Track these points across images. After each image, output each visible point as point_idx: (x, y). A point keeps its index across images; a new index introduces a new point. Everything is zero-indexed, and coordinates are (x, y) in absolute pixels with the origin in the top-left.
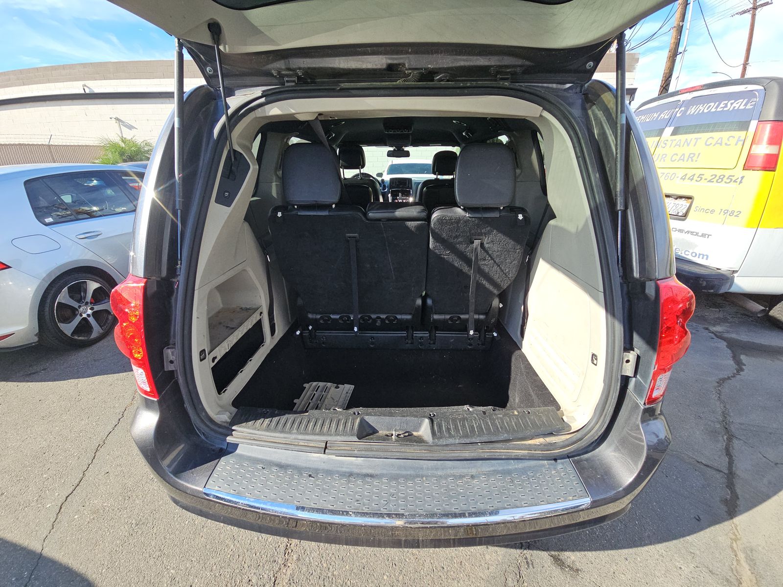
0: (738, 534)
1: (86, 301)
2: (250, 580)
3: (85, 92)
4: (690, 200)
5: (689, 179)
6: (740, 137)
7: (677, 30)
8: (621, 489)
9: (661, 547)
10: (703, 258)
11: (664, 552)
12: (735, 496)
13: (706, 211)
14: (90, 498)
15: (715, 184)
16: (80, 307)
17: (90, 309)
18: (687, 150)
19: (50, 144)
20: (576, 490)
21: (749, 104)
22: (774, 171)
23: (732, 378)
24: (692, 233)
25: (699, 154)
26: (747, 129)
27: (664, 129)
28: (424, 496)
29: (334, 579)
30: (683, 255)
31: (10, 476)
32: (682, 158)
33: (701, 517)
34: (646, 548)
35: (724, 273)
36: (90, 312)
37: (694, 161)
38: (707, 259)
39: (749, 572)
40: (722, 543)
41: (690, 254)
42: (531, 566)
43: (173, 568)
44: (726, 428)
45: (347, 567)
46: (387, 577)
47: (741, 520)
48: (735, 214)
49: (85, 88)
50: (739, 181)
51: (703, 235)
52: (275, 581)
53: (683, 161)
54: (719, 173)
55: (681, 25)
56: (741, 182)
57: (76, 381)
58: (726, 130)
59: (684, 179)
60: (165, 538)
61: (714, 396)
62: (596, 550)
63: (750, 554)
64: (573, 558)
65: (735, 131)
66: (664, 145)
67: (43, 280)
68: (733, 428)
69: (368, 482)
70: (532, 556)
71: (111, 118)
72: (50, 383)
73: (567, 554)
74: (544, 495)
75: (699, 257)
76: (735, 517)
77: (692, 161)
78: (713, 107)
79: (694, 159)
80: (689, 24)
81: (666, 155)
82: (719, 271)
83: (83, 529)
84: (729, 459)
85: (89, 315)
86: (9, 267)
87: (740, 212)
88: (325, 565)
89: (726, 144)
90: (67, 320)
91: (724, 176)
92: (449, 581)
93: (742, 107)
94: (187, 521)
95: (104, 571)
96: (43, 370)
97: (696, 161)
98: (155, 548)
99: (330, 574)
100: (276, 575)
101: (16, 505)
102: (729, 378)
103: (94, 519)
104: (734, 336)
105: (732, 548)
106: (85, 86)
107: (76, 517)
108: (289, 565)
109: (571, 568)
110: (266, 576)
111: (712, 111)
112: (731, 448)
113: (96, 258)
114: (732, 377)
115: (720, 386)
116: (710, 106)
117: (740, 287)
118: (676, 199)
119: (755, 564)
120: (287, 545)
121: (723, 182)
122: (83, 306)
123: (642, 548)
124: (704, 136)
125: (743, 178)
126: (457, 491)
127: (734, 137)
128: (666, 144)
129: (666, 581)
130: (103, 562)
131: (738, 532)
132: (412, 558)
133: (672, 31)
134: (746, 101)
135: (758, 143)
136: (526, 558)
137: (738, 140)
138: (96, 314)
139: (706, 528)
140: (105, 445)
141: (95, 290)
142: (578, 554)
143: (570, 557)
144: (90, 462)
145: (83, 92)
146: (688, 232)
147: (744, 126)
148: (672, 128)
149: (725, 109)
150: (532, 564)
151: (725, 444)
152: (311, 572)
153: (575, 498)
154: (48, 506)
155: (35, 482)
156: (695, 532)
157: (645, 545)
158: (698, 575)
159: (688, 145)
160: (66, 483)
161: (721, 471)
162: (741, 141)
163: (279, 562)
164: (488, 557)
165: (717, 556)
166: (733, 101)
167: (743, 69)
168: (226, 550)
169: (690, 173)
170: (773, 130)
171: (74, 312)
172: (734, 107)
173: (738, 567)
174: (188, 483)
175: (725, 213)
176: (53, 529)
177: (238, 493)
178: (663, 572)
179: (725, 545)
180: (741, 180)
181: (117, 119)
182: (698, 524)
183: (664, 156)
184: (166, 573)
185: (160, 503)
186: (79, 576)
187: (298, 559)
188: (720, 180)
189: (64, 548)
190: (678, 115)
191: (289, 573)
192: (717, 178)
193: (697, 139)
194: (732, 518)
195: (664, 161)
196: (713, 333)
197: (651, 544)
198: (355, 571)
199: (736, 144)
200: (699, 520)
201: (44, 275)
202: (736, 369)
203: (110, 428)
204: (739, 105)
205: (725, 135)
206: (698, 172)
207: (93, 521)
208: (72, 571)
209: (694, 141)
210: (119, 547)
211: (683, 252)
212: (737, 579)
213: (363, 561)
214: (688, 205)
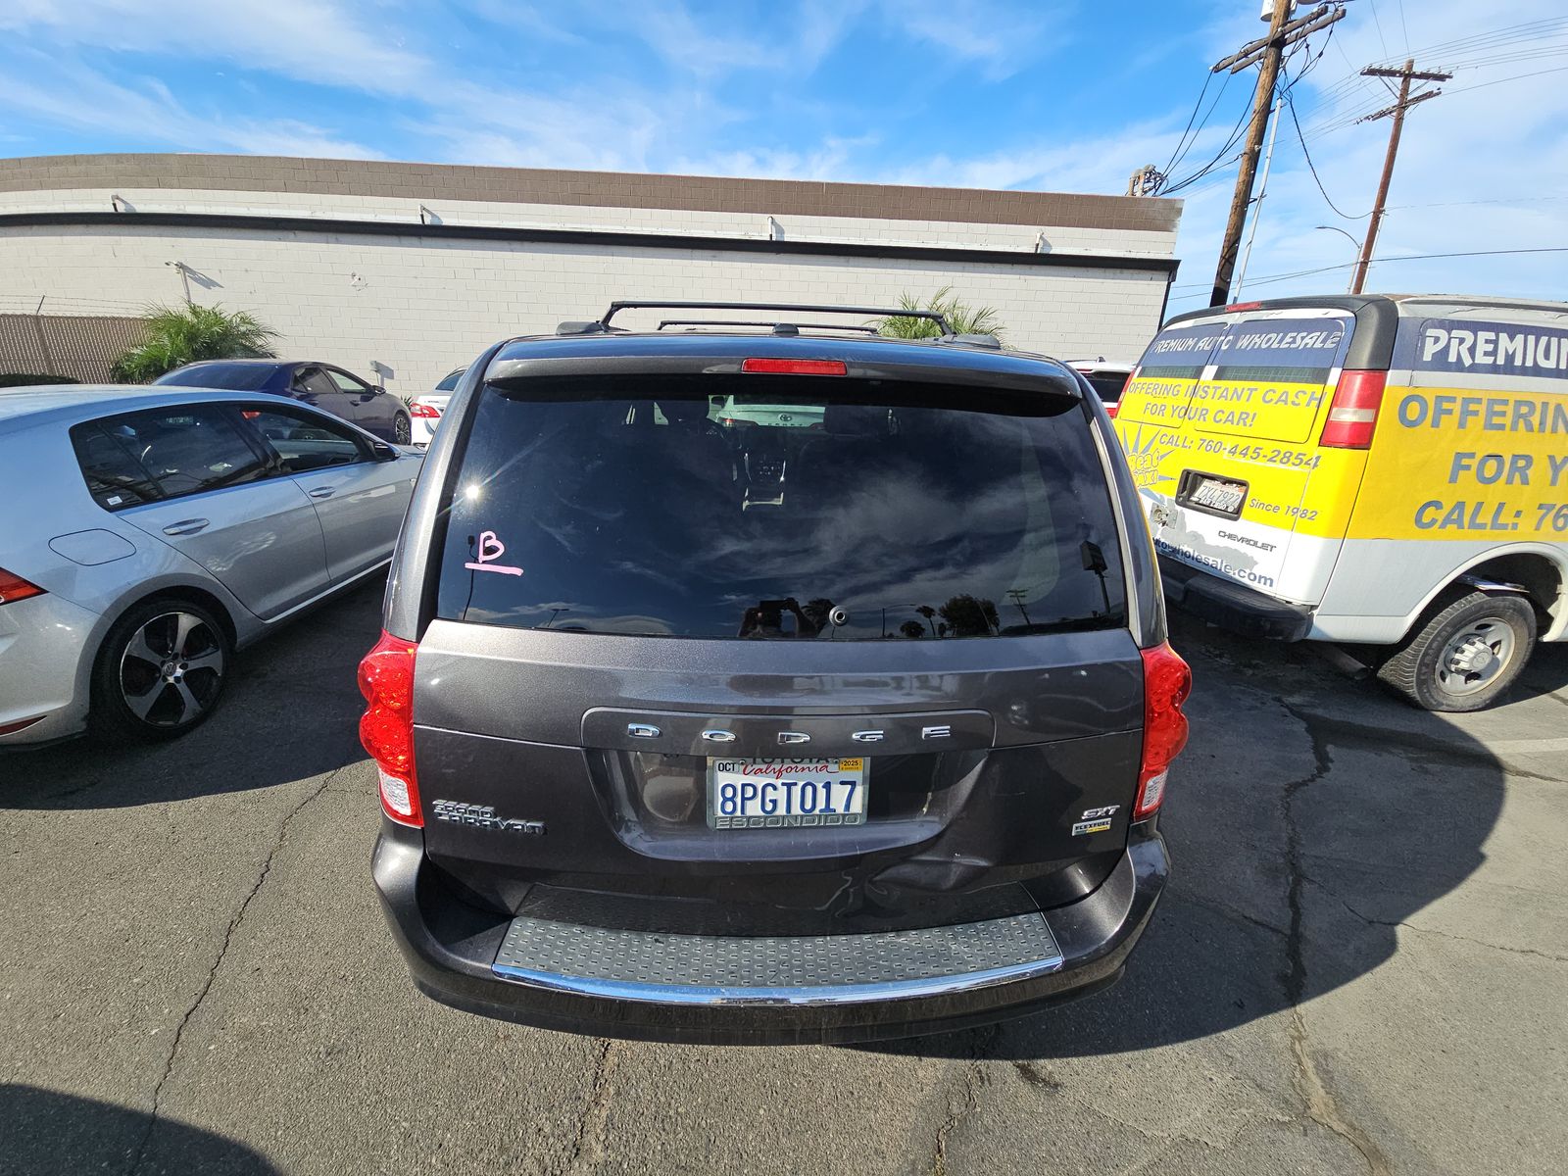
0: (1302, 1030)
1: (175, 651)
2: (540, 1130)
3: (116, 209)
4: (1244, 488)
5: (1241, 453)
6: (1313, 393)
7: (1250, 159)
8: (1104, 942)
9: (1181, 1048)
10: (1265, 584)
11: (1186, 1055)
12: (1300, 971)
13: (1266, 507)
14: (232, 1014)
15: (1278, 465)
16: (163, 663)
17: (180, 667)
18: (1237, 407)
19: (39, 314)
20: (1043, 946)
21: (1329, 341)
22: (1368, 449)
23: (1310, 784)
24: (1248, 541)
25: (1255, 415)
26: (1325, 382)
27: (1203, 367)
28: (829, 963)
29: (679, 1118)
30: (1237, 577)
31: (67, 984)
32: (1230, 418)
33: (1246, 1002)
34: (1159, 1050)
35: (1295, 608)
36: (179, 672)
37: (1248, 424)
38: (1271, 585)
39: (1322, 1090)
40: (1277, 1043)
41: (1246, 575)
42: (986, 1083)
43: (406, 1120)
44: (1293, 864)
45: (699, 1100)
46: (765, 1110)
47: (1308, 1008)
48: (1309, 515)
49: (117, 201)
50: (1312, 462)
51: (1264, 546)
52: (583, 1128)
53: (1232, 423)
54: (1284, 448)
55: (1256, 149)
56: (1315, 465)
57: (162, 805)
58: (1294, 381)
59: (1234, 453)
60: (382, 1072)
61: (1279, 812)
62: (1084, 1054)
63: (1324, 1063)
64: (1050, 1068)
65: (1306, 382)
66: (1204, 395)
67: (105, 614)
68: (1304, 864)
69: (746, 947)
70: (988, 1067)
71: (167, 264)
72: (111, 811)
73: (1041, 1062)
74: (999, 954)
75: (1259, 582)
76: (1299, 1003)
77: (1245, 425)
78: (1274, 341)
79: (1248, 421)
80: (1270, 148)
81: (1207, 411)
82: (1290, 605)
83: (230, 1066)
84: (1294, 913)
85: (177, 679)
86: (43, 591)
87: (1316, 513)
88: (663, 1099)
89: (1293, 403)
90: (139, 689)
91: (1291, 454)
92: (862, 1111)
93: (1318, 345)
94: (419, 1044)
95: (279, 1133)
96: (88, 786)
97: (1251, 425)
98: (368, 1089)
99: (672, 1113)
100: (583, 1119)
101: (87, 1035)
102: (1304, 783)
103: (246, 1049)
104: (1320, 712)
105: (1293, 1051)
106: (118, 198)
107: (212, 1048)
108: (604, 1102)
109: (1046, 1083)
110: (566, 1121)
111: (1273, 347)
112: (1299, 895)
113: (196, 570)
114: (1309, 780)
115: (1288, 796)
116: (1270, 338)
117: (1323, 634)
118: (1224, 484)
119: (1332, 1078)
120: (597, 1073)
121: (1290, 463)
122: (169, 661)
123: (1153, 1050)
124: (1263, 386)
125: (1318, 458)
126: (876, 953)
127: (1304, 393)
128: (1206, 392)
129: (1188, 1098)
130: (275, 1120)
131: (1303, 1026)
132: (803, 1082)
133: (1240, 159)
134: (1324, 334)
135: (1341, 405)
136: (979, 1072)
137: (1312, 398)
138: (189, 677)
139: (1253, 1019)
140: (243, 921)
141: (193, 632)
142: (1057, 1061)
143: (1047, 1066)
144: (221, 951)
145: (112, 210)
146: (1242, 540)
147: (1321, 376)
148: (1214, 368)
149: (1293, 346)
150: (989, 1080)
151: (1289, 890)
152: (641, 1111)
153: (1042, 957)
154: (153, 1033)
155: (119, 991)
156: (1235, 1026)
157: (1160, 1044)
158: (1238, 1091)
159: (1239, 398)
160: (180, 990)
161: (1280, 932)
162: (1316, 399)
163: (587, 1098)
164: (921, 1073)
165: (1269, 1062)
166: (1305, 334)
167: (1373, 221)
168: (494, 1085)
169: (1243, 443)
170: (1365, 382)
171: (152, 672)
172: (1306, 344)
173: (1303, 1082)
174: (466, 958)
175: (1295, 513)
176: (170, 1070)
177: (548, 970)
178: (1184, 1085)
179: (1281, 1046)
180: (1316, 462)
181: (181, 266)
182: (1240, 1014)
183: (1204, 412)
184: (393, 1127)
185: (365, 1017)
186: (234, 1146)
187: (618, 1093)
188: (1285, 460)
189: (197, 1102)
190: (1224, 347)
191: (604, 1114)
192: (1281, 456)
193: (1251, 390)
194: (1294, 1005)
195: (1204, 420)
196: (1287, 707)
197: (1166, 1044)
198: (713, 1105)
199: (1308, 405)
200: (1241, 1006)
201: (107, 605)
202: (1317, 768)
203: (247, 891)
204: (1312, 340)
205: (1292, 388)
206: (1254, 444)
207: (246, 1053)
208: (219, 1139)
209: (1246, 394)
210: (302, 1093)
211: (1236, 572)
212: (1302, 1100)
213: (725, 1090)
214: (1242, 495)
